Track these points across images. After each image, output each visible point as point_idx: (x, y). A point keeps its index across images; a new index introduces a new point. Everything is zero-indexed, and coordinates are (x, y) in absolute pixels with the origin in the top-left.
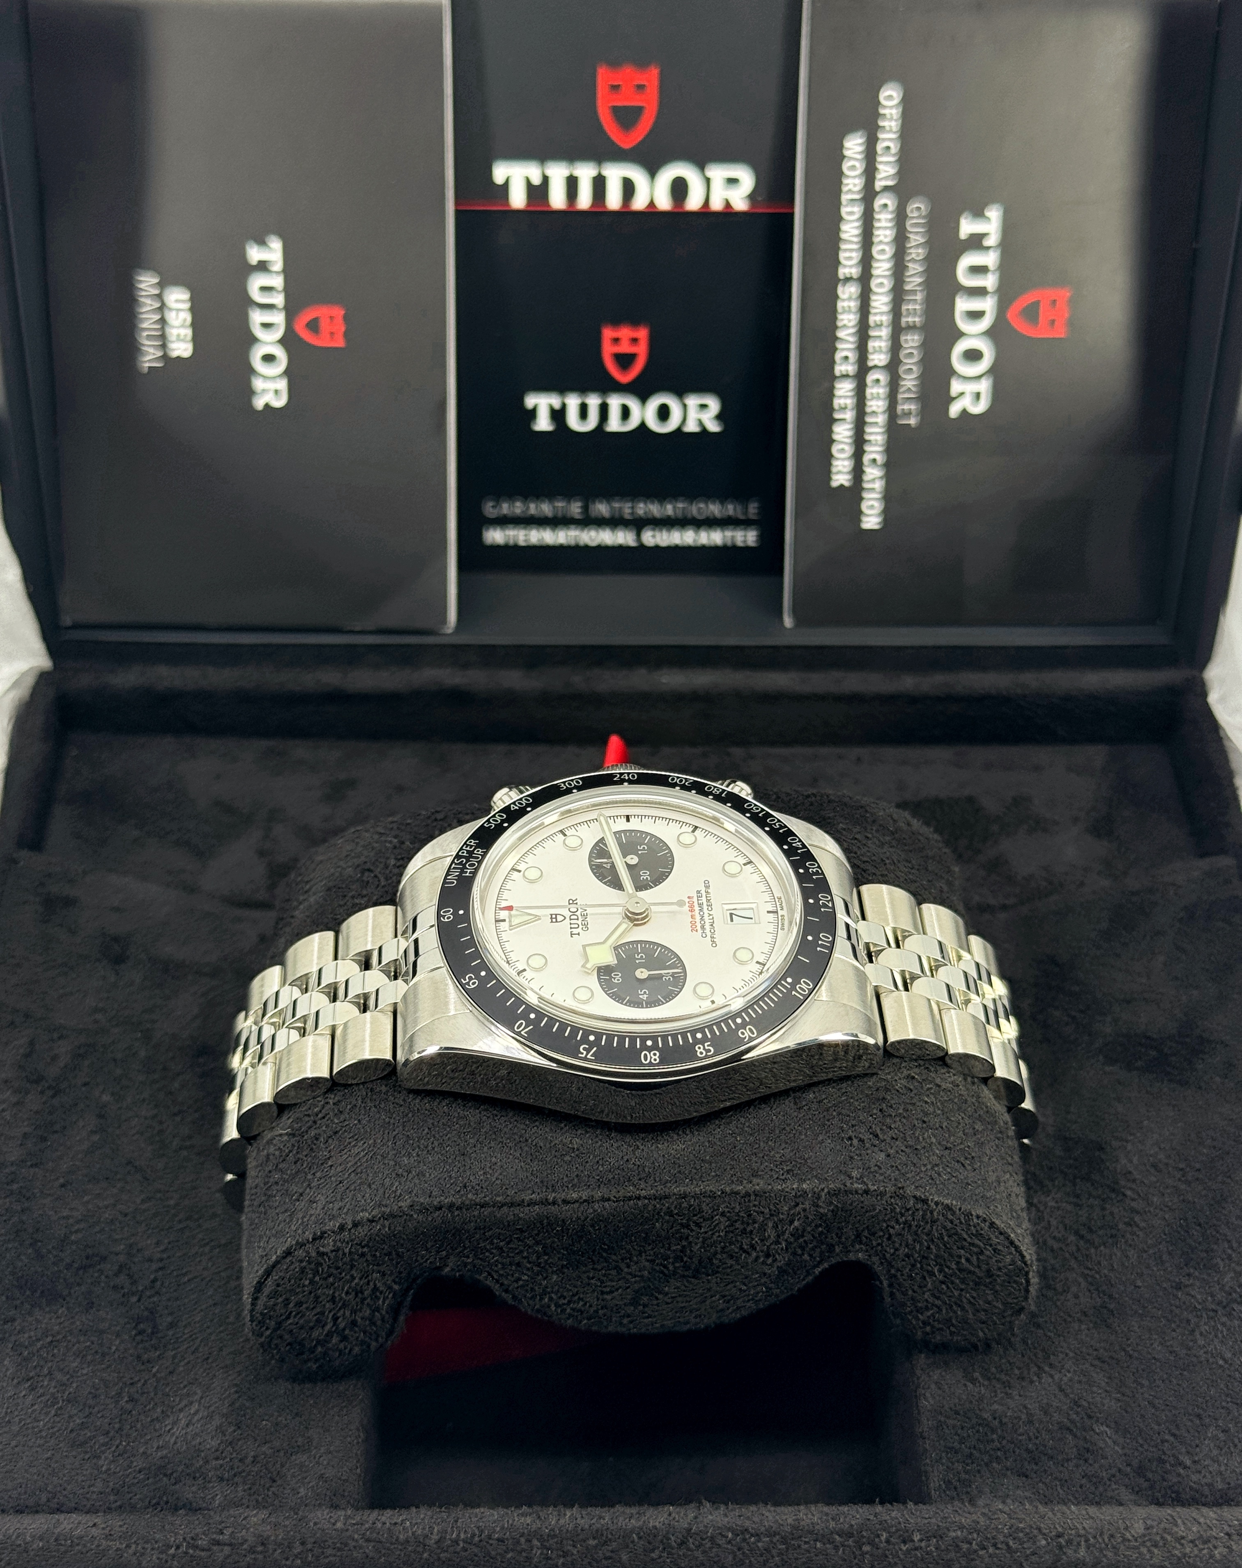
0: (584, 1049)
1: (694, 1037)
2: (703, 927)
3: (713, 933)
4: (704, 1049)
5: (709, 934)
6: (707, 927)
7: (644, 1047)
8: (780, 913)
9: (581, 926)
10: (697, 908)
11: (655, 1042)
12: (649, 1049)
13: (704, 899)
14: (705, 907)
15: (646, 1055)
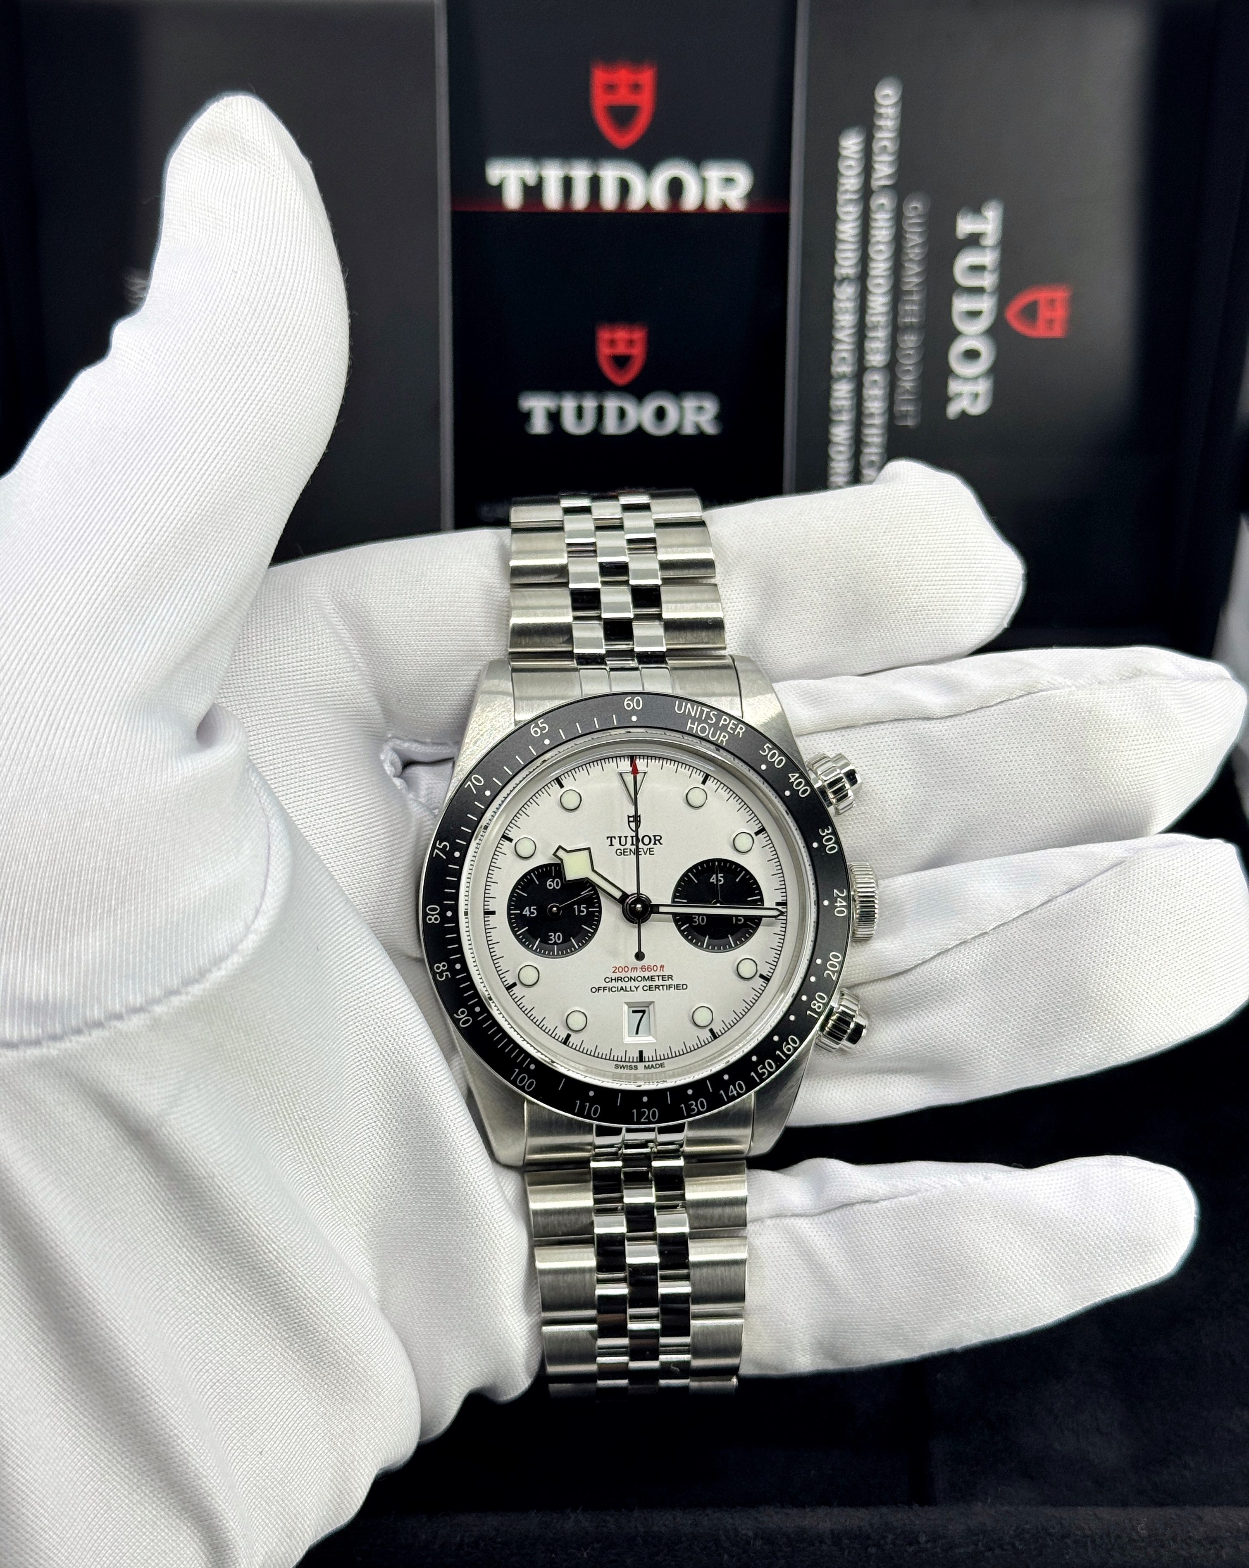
0: (445, 846)
1: (456, 961)
2: (618, 979)
3: (610, 989)
4: (443, 971)
5: (610, 985)
6: (620, 984)
7: (444, 909)
8: (641, 1065)
9: (622, 848)
10: (647, 974)
11: (449, 920)
12: (442, 914)
13: (661, 982)
14: (649, 983)
15: (434, 910)
